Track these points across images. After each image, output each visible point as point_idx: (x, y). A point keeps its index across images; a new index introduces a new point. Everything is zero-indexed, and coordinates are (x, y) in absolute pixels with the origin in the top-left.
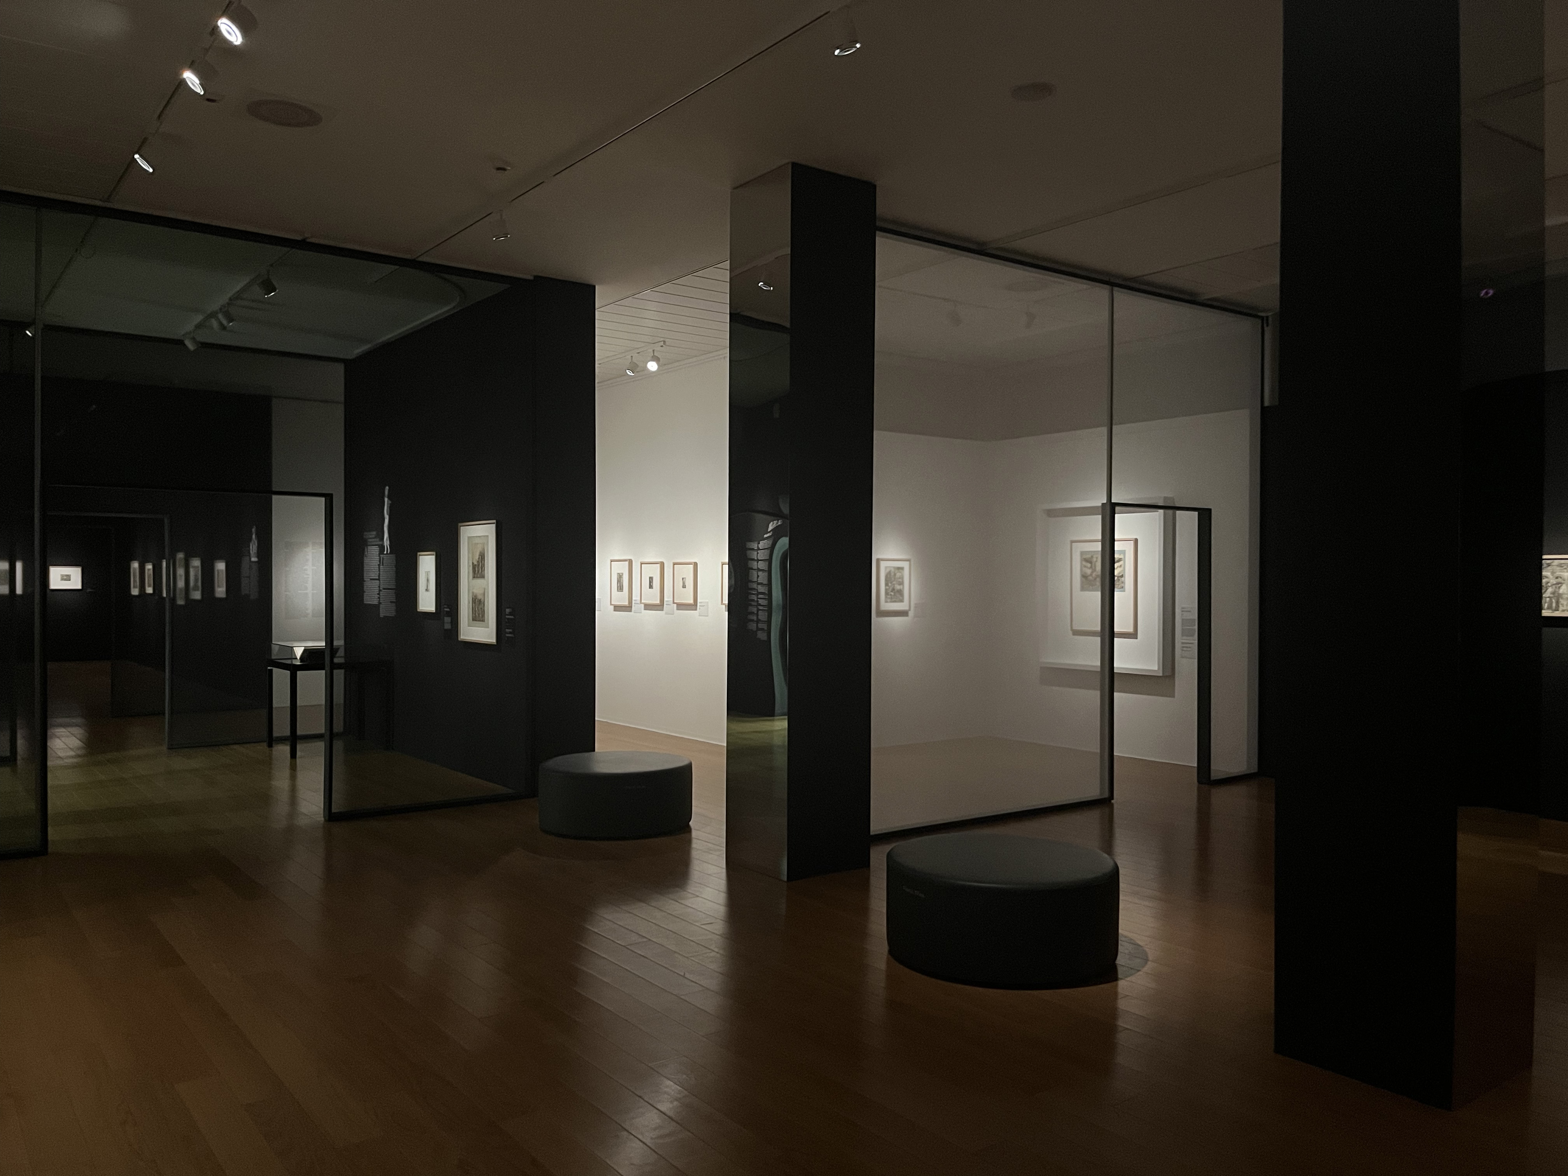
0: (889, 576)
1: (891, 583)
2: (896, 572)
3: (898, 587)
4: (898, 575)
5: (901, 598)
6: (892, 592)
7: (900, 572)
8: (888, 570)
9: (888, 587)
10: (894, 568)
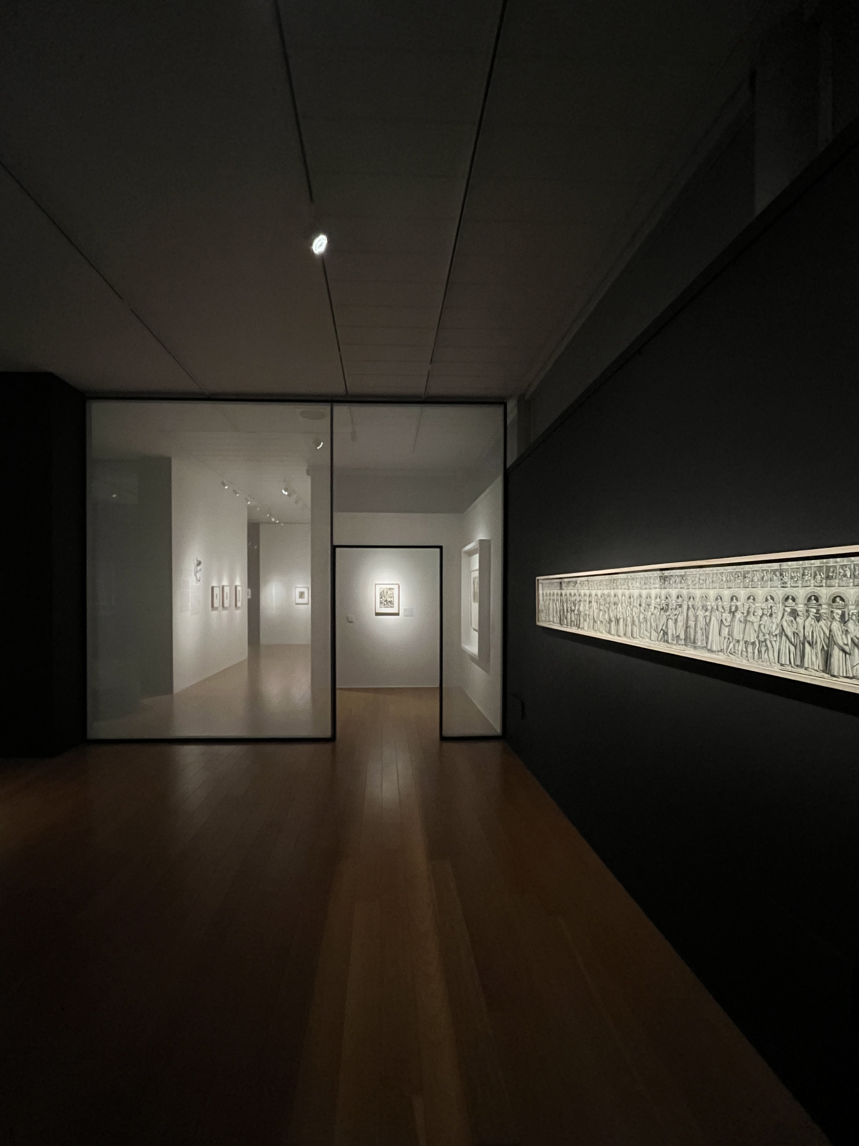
0: (382, 593)
1: (384, 597)
2: (388, 591)
3: (389, 599)
4: (389, 592)
5: (392, 606)
6: (385, 601)
7: (391, 591)
8: (382, 590)
9: (381, 599)
10: (386, 588)
